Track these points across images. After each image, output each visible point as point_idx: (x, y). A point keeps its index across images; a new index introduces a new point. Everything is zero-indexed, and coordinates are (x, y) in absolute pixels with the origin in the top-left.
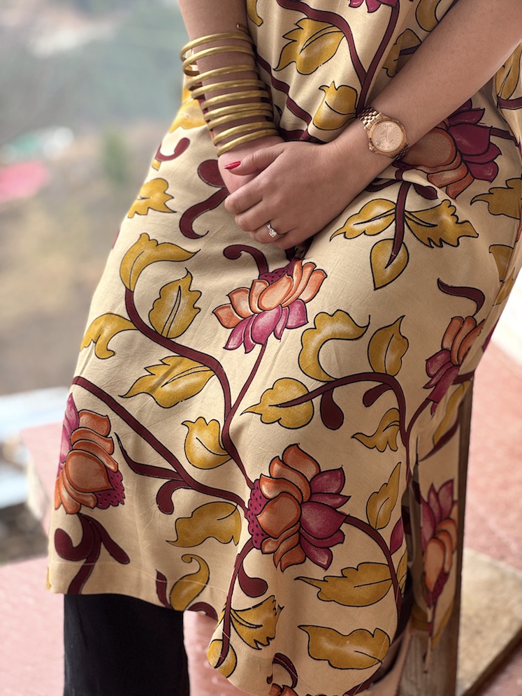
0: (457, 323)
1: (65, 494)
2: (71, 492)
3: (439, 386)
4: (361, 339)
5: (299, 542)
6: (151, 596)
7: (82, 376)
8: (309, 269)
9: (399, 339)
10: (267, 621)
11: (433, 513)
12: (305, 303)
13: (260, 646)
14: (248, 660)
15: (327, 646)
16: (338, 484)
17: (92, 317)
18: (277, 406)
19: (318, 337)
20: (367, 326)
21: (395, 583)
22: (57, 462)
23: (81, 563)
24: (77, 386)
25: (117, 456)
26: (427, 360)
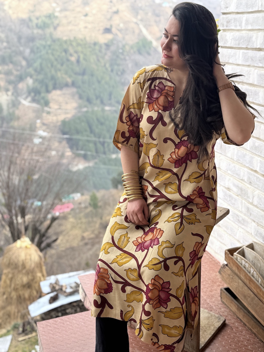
0: (197, 244)
1: (96, 290)
2: (98, 289)
3: (193, 260)
4: (173, 248)
5: (159, 302)
6: (119, 318)
7: (101, 259)
8: (159, 230)
9: (182, 248)
10: (151, 323)
11: (193, 295)
12: (159, 239)
13: (149, 330)
14: (146, 334)
15: (167, 330)
16: (168, 285)
17: (103, 244)
18: (152, 265)
19: (162, 247)
20: (174, 244)
21: (184, 313)
22: (94, 281)
23: (101, 309)
24: (100, 261)
25: (111, 279)
26: (190, 253)
